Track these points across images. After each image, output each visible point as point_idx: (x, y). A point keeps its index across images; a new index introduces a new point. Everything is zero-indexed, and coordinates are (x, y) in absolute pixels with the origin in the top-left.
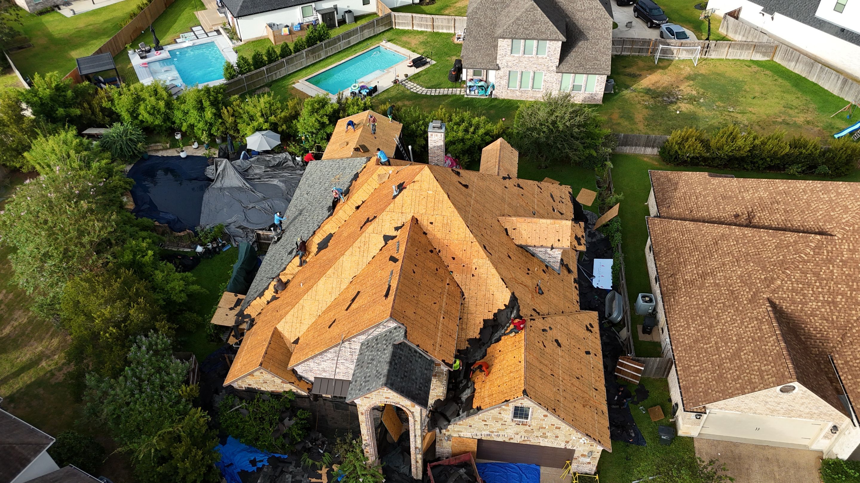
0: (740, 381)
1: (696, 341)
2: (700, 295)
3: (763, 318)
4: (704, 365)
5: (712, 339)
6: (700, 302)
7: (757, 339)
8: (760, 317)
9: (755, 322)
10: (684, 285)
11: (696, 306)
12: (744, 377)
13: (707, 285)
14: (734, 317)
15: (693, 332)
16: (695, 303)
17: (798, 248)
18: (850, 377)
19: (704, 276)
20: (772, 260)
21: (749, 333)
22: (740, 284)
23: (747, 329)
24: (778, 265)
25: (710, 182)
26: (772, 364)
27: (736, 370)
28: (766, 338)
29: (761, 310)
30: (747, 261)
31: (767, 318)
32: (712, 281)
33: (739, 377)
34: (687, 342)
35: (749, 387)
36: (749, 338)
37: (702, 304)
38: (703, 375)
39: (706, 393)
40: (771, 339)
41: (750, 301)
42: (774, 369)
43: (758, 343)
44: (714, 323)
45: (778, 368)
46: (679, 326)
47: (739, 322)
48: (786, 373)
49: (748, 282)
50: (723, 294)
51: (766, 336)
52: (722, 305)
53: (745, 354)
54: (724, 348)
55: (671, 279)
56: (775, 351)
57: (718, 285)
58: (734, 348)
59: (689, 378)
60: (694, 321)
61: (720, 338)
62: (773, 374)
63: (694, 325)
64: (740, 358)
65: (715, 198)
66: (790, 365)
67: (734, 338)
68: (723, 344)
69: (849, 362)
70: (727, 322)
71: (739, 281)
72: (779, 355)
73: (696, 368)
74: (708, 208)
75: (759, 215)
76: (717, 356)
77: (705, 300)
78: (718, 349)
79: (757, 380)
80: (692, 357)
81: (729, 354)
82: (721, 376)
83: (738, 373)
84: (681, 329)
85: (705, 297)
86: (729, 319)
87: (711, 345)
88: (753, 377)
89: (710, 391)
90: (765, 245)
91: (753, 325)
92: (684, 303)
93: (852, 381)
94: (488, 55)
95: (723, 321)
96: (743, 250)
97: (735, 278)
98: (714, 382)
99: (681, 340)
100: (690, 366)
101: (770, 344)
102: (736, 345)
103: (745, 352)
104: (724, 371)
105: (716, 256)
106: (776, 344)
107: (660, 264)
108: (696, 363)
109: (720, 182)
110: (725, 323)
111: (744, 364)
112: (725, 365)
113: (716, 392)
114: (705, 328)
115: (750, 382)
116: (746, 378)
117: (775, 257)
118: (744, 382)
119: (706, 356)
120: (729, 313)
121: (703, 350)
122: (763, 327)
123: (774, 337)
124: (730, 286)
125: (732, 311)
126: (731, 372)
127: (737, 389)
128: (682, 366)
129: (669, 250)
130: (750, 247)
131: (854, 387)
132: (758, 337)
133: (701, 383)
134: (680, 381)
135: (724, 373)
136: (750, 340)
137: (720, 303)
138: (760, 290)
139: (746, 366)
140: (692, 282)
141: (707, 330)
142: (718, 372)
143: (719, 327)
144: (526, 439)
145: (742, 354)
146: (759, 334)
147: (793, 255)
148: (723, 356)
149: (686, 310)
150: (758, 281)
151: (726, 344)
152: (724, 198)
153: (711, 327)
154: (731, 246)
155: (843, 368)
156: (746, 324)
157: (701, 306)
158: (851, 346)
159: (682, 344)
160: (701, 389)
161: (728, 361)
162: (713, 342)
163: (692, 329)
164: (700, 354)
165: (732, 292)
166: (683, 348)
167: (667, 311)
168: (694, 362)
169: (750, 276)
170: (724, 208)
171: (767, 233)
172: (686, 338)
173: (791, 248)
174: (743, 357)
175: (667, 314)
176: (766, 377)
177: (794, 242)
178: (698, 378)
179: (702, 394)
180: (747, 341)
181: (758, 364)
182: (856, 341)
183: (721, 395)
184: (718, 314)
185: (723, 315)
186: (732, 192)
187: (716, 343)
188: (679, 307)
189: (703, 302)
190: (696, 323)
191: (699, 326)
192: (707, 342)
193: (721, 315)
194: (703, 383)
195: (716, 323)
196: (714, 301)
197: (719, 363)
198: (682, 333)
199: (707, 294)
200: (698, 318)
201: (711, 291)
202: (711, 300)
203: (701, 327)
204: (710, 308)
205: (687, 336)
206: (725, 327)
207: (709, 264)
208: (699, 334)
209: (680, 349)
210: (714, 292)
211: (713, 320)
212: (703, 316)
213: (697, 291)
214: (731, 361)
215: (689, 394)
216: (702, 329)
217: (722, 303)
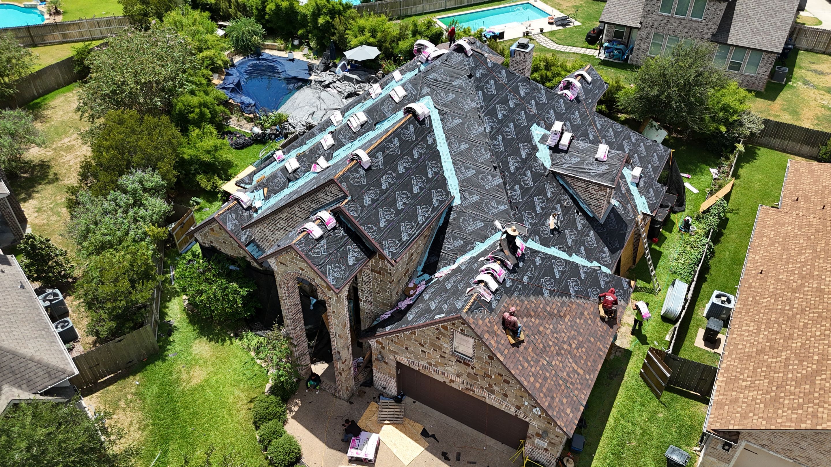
0: (800, 411)
1: (760, 352)
2: (791, 300)
4: (757, 382)
5: (784, 354)
6: (787, 308)
10: (774, 285)
11: (779, 311)
12: (808, 407)
13: (806, 289)
14: (828, 332)
15: (761, 340)
16: (780, 307)
19: (806, 278)
27: (800, 397)
32: (815, 286)
33: (800, 406)
34: (747, 350)
35: (809, 422)
37: (789, 310)
38: (751, 394)
39: (744, 416)
44: (795, 335)
46: (745, 331)
50: (823, 302)
52: (816, 315)
53: (822, 379)
54: (796, 367)
55: (760, 276)
57: (821, 291)
58: (809, 369)
59: (730, 392)
60: (768, 327)
61: (796, 354)
63: (766, 333)
64: (813, 383)
67: (816, 358)
68: (796, 362)
70: (814, 336)
73: (744, 383)
76: (781, 375)
77: (796, 306)
78: (786, 366)
79: (825, 416)
80: (746, 369)
81: (799, 375)
82: (775, 399)
83: (801, 400)
84: (747, 334)
86: (818, 333)
87: (779, 359)
88: (821, 409)
89: (751, 414)
94: (633, 11)
95: (809, 334)
98: (762, 406)
99: (740, 346)
100: (737, 379)
102: (814, 367)
103: (824, 376)
104: (782, 395)
107: (754, 258)
108: (748, 377)
110: (811, 337)
111: (816, 392)
112: (788, 387)
113: (759, 418)
114: (780, 338)
116: (810, 410)
118: (805, 413)
120: (822, 326)
121: (765, 364)
126: (792, 397)
127: (791, 421)
128: (727, 377)
129: (772, 244)
133: (743, 402)
134: (717, 393)
135: (781, 397)
137: (814, 313)
139: (816, 395)
141: (782, 341)
142: (773, 394)
143: (800, 340)
144: (469, 386)
145: (818, 378)
148: (790, 375)
149: (764, 313)
151: (801, 362)
153: (788, 338)
157: (787, 312)
159: (739, 351)
160: (739, 410)
161: (793, 383)
162: (784, 357)
163: (762, 336)
164: (758, 367)
166: (738, 356)
168: (746, 375)
178: (742, 395)
179: (738, 415)
183: (764, 422)
184: (805, 325)
185: (812, 328)
187: (787, 359)
188: (755, 308)
189: (792, 308)
190: (771, 330)
191: (772, 335)
192: (775, 355)
193: (809, 326)
194: (746, 403)
195: (798, 335)
196: (808, 309)
197: (780, 383)
198: (745, 338)
199: (800, 300)
200: (776, 325)
201: (809, 297)
202: (804, 307)
203: (774, 337)
204: (798, 316)
205: (751, 343)
206: (808, 342)
207: (821, 265)
208: (768, 344)
209: (734, 356)
210: (813, 299)
211: (796, 331)
212: (783, 324)
213: (789, 294)
214: (798, 384)
215: (721, 412)
216: (776, 339)
217: (818, 313)
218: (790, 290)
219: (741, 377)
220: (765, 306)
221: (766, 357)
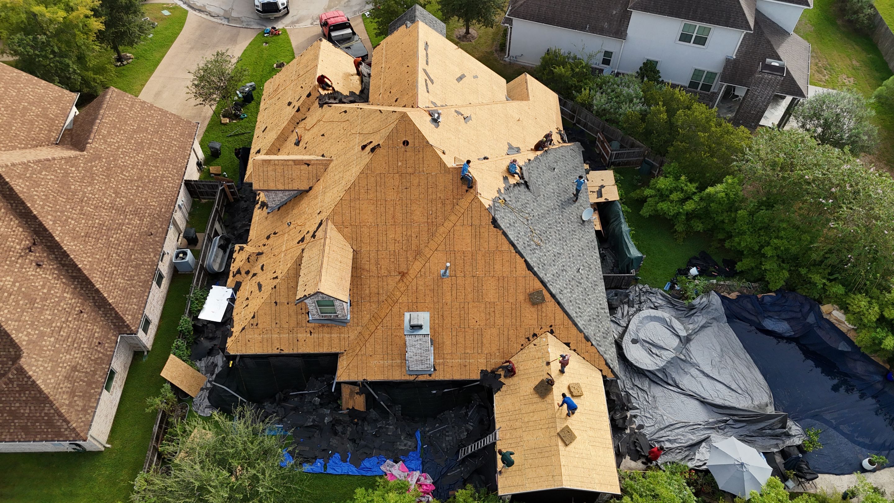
0: (149, 113)
1: (163, 161)
3: (101, 139)
4: (168, 141)
7: (117, 129)
8: (102, 141)
9: (109, 140)
10: (144, 216)
13: (124, 200)
14: (122, 156)
15: (162, 170)
16: (145, 192)
17: (23, 170)
18: (57, 122)
19: (121, 211)
20: (53, 177)
21: (120, 137)
22: (97, 178)
23: (119, 140)
24: (52, 170)
25: (29, 342)
26: (119, 106)
27: (148, 121)
28: (110, 125)
29: (97, 145)
30: (74, 193)
31: (97, 137)
32: (118, 200)
33: (148, 116)
34: (171, 166)
36: (122, 134)
37: (140, 187)
38: (173, 135)
39: (178, 123)
40: (107, 121)
41: (100, 158)
42: (120, 103)
43: (118, 126)
44: (140, 164)
45: (118, 102)
47: (120, 150)
48: (114, 95)
49: (88, 174)
50: (117, 182)
51: (108, 126)
52: (124, 173)
54: (145, 141)
55: (153, 231)
56: (111, 112)
57: (116, 193)
58: (138, 136)
59: (184, 140)
60: (156, 178)
62: (124, 101)
63: (158, 174)
64: (139, 126)
65: (42, 309)
66: (108, 97)
67: (133, 141)
68: (144, 144)
69: (48, 131)
71: (96, 181)
72: (110, 108)
73: (176, 143)
74: (58, 303)
75: (18, 247)
76: (154, 139)
79: (138, 105)
80: (174, 153)
81: (145, 135)
82: (160, 126)
83: (147, 119)
84: (170, 179)
85: (134, 191)
86: (127, 158)
87: (154, 150)
88: (139, 110)
89: (174, 122)
90: (46, 196)
91: (112, 140)
92: (155, 200)
93: (58, 119)
95: (132, 160)
96: (68, 207)
97: (97, 187)
98: (168, 125)
99: (175, 171)
100: (179, 148)
101: (111, 119)
102: (135, 136)
103: (132, 127)
104: (156, 127)
105: (97, 221)
106: (106, 115)
107: (155, 256)
108: (173, 147)
109: (18, 330)
110: (132, 157)
111: (138, 120)
112: (152, 130)
113: (170, 119)
114: (150, 166)
115: (142, 108)
116: (144, 112)
117: (49, 177)
118: (147, 111)
119: (163, 146)
120: (123, 162)
121: (162, 151)
122: (106, 132)
123: (104, 120)
124: (106, 183)
125: (120, 162)
126: (151, 123)
127: (154, 110)
128: (185, 152)
129: (137, 267)
130: (60, 206)
131: (60, 115)
132: (114, 129)
133: (177, 131)
134: (191, 143)
136: (122, 132)
137: (125, 176)
138: (84, 160)
140: (136, 213)
141: (149, 163)
142: (161, 129)
143: (139, 158)
145: (135, 128)
146: (113, 130)
147: (32, 167)
148: (149, 136)
149: (157, 193)
150: (80, 169)
151: (142, 142)
152: (32, 301)
153: (145, 163)
154: (75, 220)
155: (56, 129)
156: (117, 145)
157: (142, 185)
158: (36, 138)
159: (176, 167)
160: (180, 128)
161: (149, 131)
162: (151, 150)
163: (161, 173)
165: (108, 177)
166: (177, 164)
167: (173, 203)
168: (174, 148)
169: (83, 178)
170: (43, 287)
171: (33, 206)
172: (170, 169)
173: (28, 175)
174: (136, 125)
175: (174, 200)
176: (130, 103)
177: (20, 178)
178: (178, 136)
180: (125, 132)
181: (129, 113)
182: (29, 139)
183: (168, 115)
184: (133, 168)
185: (130, 164)
186: (17, 302)
188: (161, 199)
189: (138, 187)
190: (154, 175)
191: (154, 170)
192: (155, 154)
193: (131, 166)
194: (176, 130)
195: (139, 163)
196: (128, 181)
197: (156, 135)
198: (171, 176)
199: (130, 191)
200: (151, 177)
201: (124, 191)
202: (130, 184)
203: (153, 169)
204: (135, 178)
205: (168, 171)
206: (135, 155)
207: (108, 218)
208: (158, 165)
209: (180, 165)
210: (122, 188)
211: (139, 167)
212: (146, 176)
213: (137, 201)
214: (146, 129)
215: (190, 131)
216: (152, 166)
217: (123, 174)
218: (135, 205)
219: (177, 148)
220: (154, 198)
221: (161, 155)
